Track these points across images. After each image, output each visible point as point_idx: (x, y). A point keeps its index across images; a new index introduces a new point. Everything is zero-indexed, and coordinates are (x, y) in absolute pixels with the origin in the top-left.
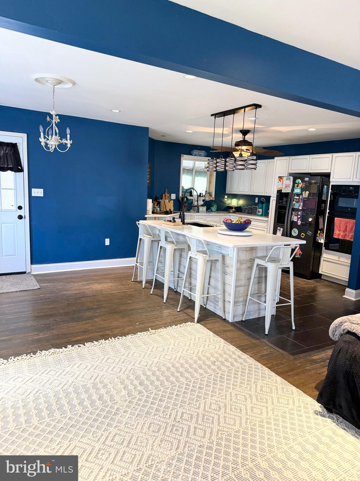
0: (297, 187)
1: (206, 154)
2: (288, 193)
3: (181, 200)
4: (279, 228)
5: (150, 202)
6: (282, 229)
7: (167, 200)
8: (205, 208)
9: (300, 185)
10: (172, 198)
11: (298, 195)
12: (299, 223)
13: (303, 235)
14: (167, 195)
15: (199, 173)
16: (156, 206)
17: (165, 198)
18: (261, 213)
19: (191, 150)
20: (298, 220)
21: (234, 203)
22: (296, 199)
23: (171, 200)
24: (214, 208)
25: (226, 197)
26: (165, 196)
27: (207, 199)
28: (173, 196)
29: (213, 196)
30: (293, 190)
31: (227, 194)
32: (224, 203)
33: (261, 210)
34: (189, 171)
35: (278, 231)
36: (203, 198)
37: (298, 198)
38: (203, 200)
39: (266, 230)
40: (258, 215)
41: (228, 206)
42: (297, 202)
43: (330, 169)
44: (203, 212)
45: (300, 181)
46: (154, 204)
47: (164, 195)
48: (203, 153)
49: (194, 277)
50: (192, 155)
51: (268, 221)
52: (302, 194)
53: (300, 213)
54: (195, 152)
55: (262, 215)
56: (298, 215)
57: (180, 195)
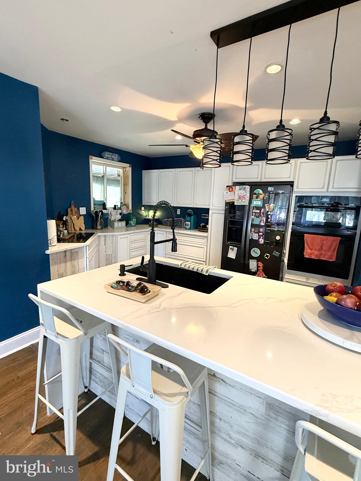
0: (257, 198)
1: (119, 159)
2: (244, 206)
3: (94, 215)
4: (231, 247)
5: (52, 225)
6: (236, 249)
7: (75, 217)
8: (124, 223)
9: (261, 197)
10: (81, 213)
11: (257, 208)
12: (262, 241)
13: (267, 256)
14: (74, 209)
15: (114, 181)
16: (61, 229)
17: (72, 214)
18: (189, 227)
19: (104, 151)
20: (259, 238)
22: (255, 213)
23: (80, 215)
24: (133, 222)
25: (143, 208)
26: (72, 210)
27: (125, 212)
28: (83, 211)
29: (130, 208)
30: (250, 202)
31: (144, 206)
32: (141, 215)
33: (189, 223)
34: (101, 179)
35: (230, 250)
36: (119, 211)
37: (258, 211)
38: (121, 214)
39: (205, 247)
40: (186, 229)
41: (145, 219)
42: (258, 217)
43: (292, 177)
44: (119, 229)
45: (261, 192)
46: (58, 226)
47: (69, 210)
48: (116, 156)
50: (103, 158)
51: (207, 237)
52: (264, 207)
53: (261, 230)
54: (107, 154)
55: (190, 229)
56: (260, 232)
57: (92, 209)
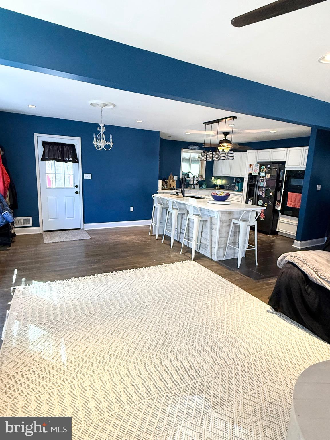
0: (262, 171)
1: (199, 148)
2: (256, 176)
3: (181, 180)
4: (249, 200)
5: (160, 181)
6: (252, 200)
7: (172, 181)
8: (198, 186)
9: (264, 170)
10: (175, 179)
11: (263, 177)
12: (264, 196)
13: (266, 205)
14: (172, 177)
15: (194, 161)
16: (164, 185)
17: (170, 179)
18: (237, 190)
19: (189, 146)
20: (263, 194)
21: (219, 182)
22: (261, 180)
23: (174, 180)
24: (204, 186)
25: (213, 178)
26: (170, 177)
27: (200, 179)
28: (176, 178)
29: (204, 177)
30: (259, 173)
31: (214, 176)
32: (211, 182)
33: (237, 187)
34: (187, 160)
35: (249, 201)
36: (197, 179)
37: (263, 179)
38: (197, 181)
39: (241, 201)
40: (235, 191)
41: (214, 185)
42: (262, 182)
43: (285, 159)
44: (197, 189)
45: (264, 168)
46: (163, 183)
47: (169, 177)
48: (197, 147)
49: (191, 232)
50: (189, 149)
51: (242, 195)
52: (265, 176)
53: (264, 189)
54: (191, 147)
55: (238, 191)
56: (263, 191)
57: (181, 177)
